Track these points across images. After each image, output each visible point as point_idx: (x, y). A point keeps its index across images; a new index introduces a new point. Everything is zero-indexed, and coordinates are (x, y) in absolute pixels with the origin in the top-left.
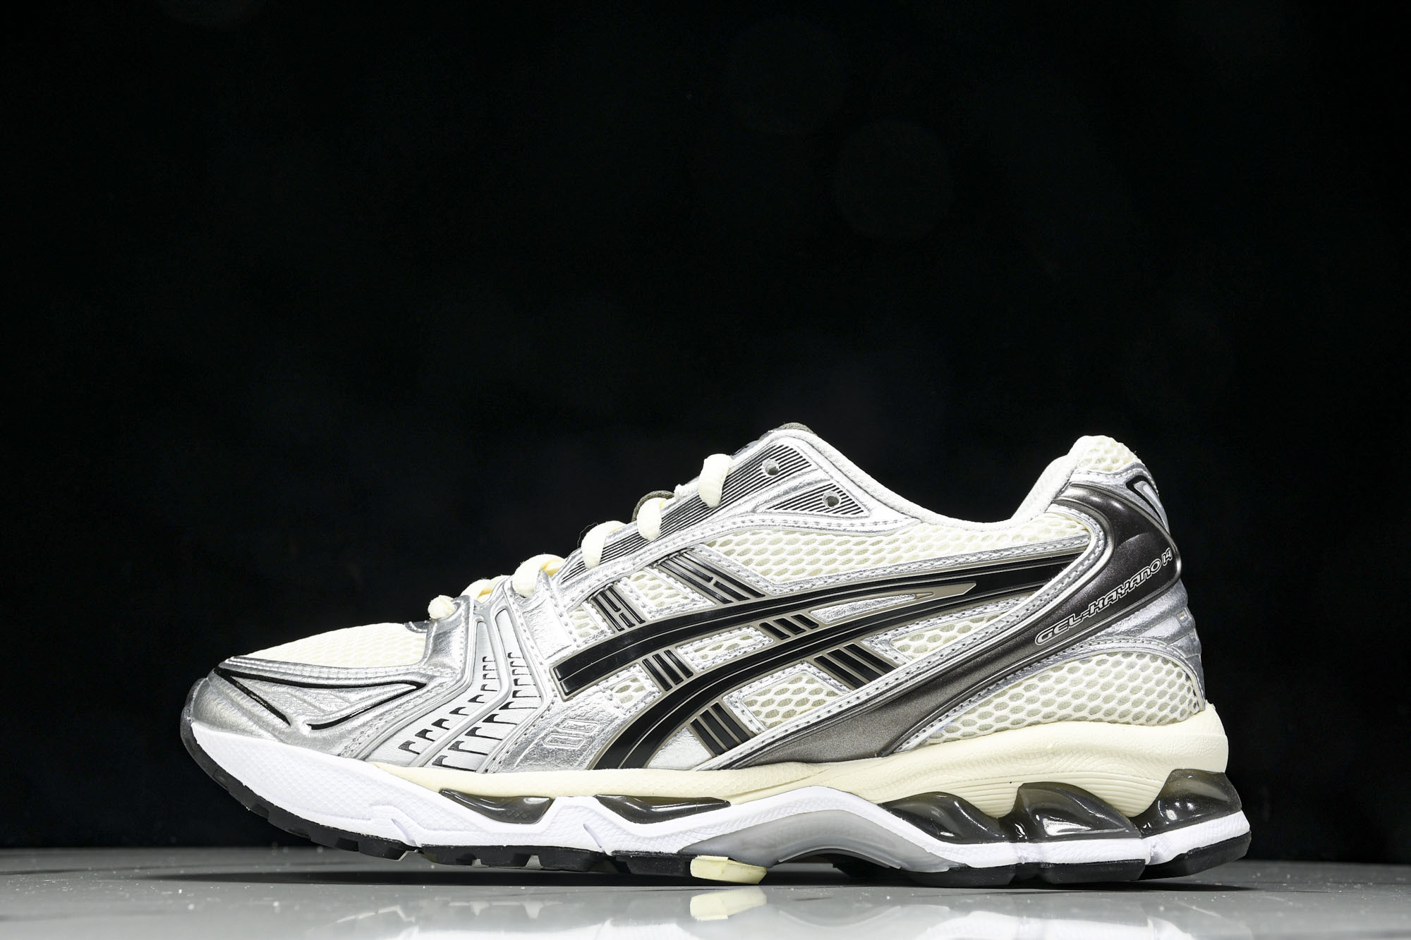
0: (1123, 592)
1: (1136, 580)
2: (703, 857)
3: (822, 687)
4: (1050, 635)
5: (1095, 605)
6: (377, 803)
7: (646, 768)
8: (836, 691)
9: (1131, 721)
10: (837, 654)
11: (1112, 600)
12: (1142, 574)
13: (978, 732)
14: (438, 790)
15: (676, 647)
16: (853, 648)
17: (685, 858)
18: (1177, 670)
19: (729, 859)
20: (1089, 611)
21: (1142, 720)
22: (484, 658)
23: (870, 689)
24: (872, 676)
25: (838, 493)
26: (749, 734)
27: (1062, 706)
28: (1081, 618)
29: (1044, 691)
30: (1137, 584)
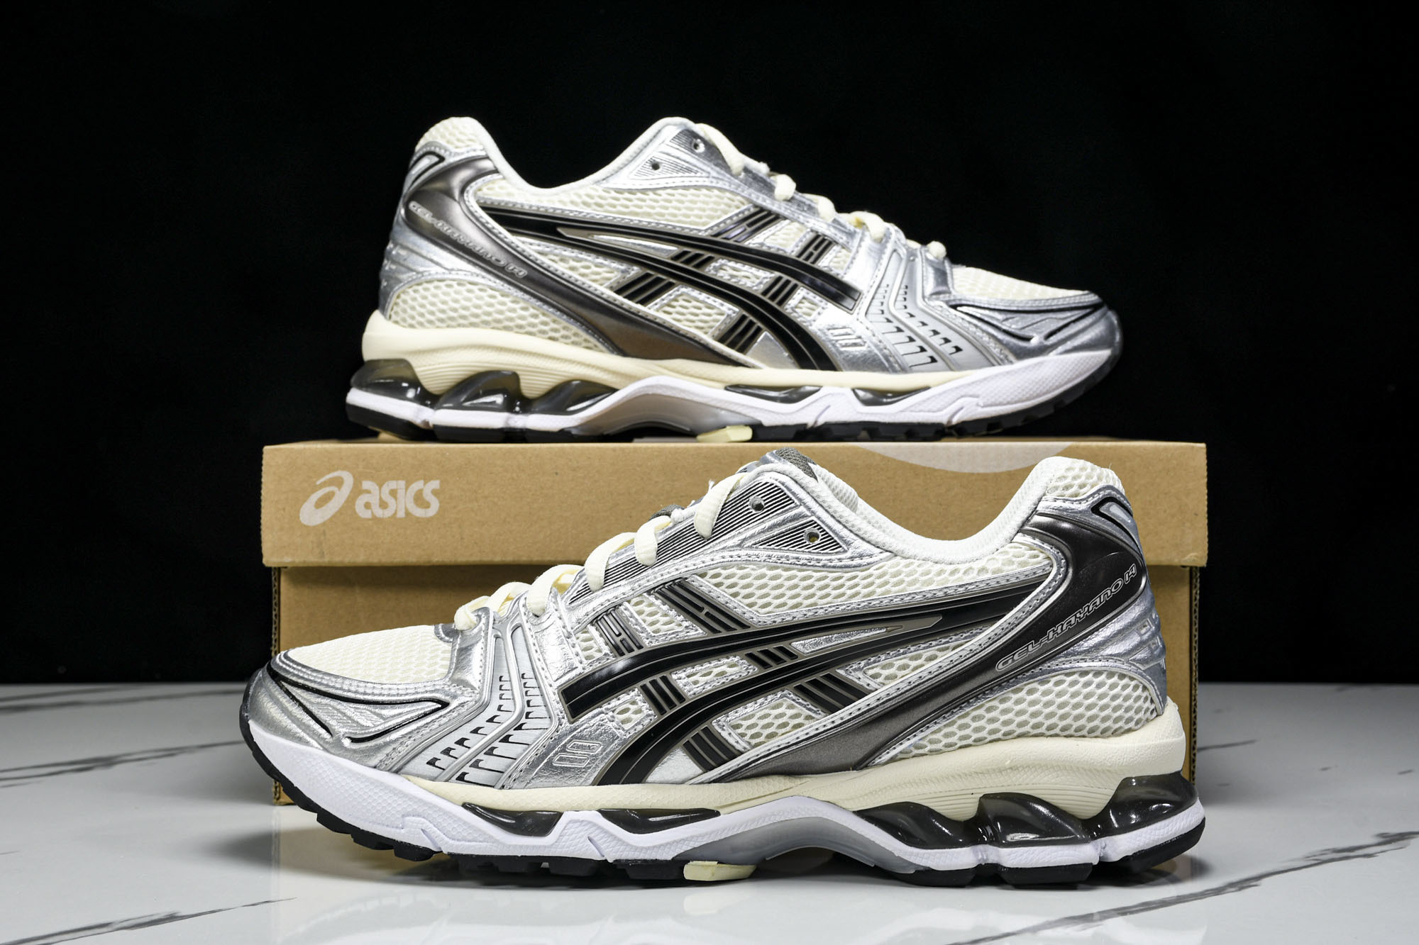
0: (1082, 615)
1: (1096, 603)
2: (695, 862)
3: (800, 712)
4: (1010, 661)
6: (408, 815)
7: (645, 783)
8: (813, 715)
9: (1087, 734)
10: (815, 683)
11: (1071, 625)
12: (1102, 597)
13: (943, 748)
14: (461, 804)
15: (671, 673)
16: (829, 677)
17: (680, 862)
18: (1133, 683)
19: (718, 862)
20: (1048, 637)
21: (1098, 733)
22: (501, 677)
23: (844, 713)
24: (847, 702)
25: (819, 529)
26: (736, 753)
27: (1020, 725)
28: (1040, 643)
29: (1005, 711)
30: (1096, 606)
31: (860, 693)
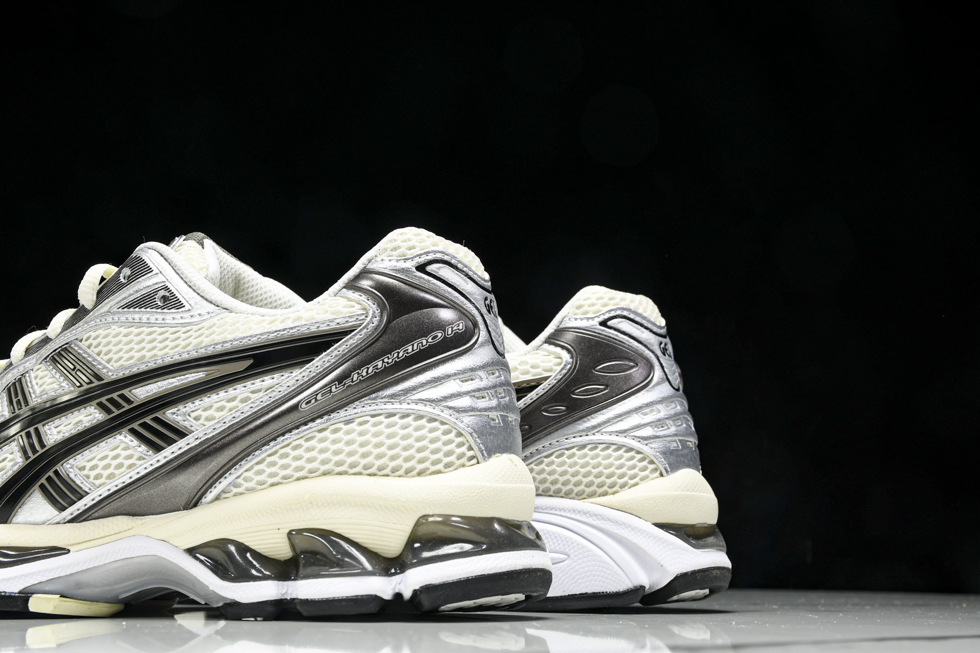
0: (390, 361)
1: (408, 350)
2: (35, 595)
3: (133, 453)
4: (313, 401)
5: (358, 373)
7: (10, 523)
8: (145, 457)
9: (390, 473)
10: (145, 426)
11: (377, 369)
12: (415, 345)
13: (256, 486)
15: (43, 425)
16: (157, 420)
17: (25, 596)
19: (62, 596)
20: (352, 379)
21: (401, 472)
23: (169, 453)
24: (171, 442)
25: (168, 292)
26: (83, 493)
27: (324, 462)
28: (344, 385)
29: (309, 450)
30: (408, 353)
31: (181, 434)
